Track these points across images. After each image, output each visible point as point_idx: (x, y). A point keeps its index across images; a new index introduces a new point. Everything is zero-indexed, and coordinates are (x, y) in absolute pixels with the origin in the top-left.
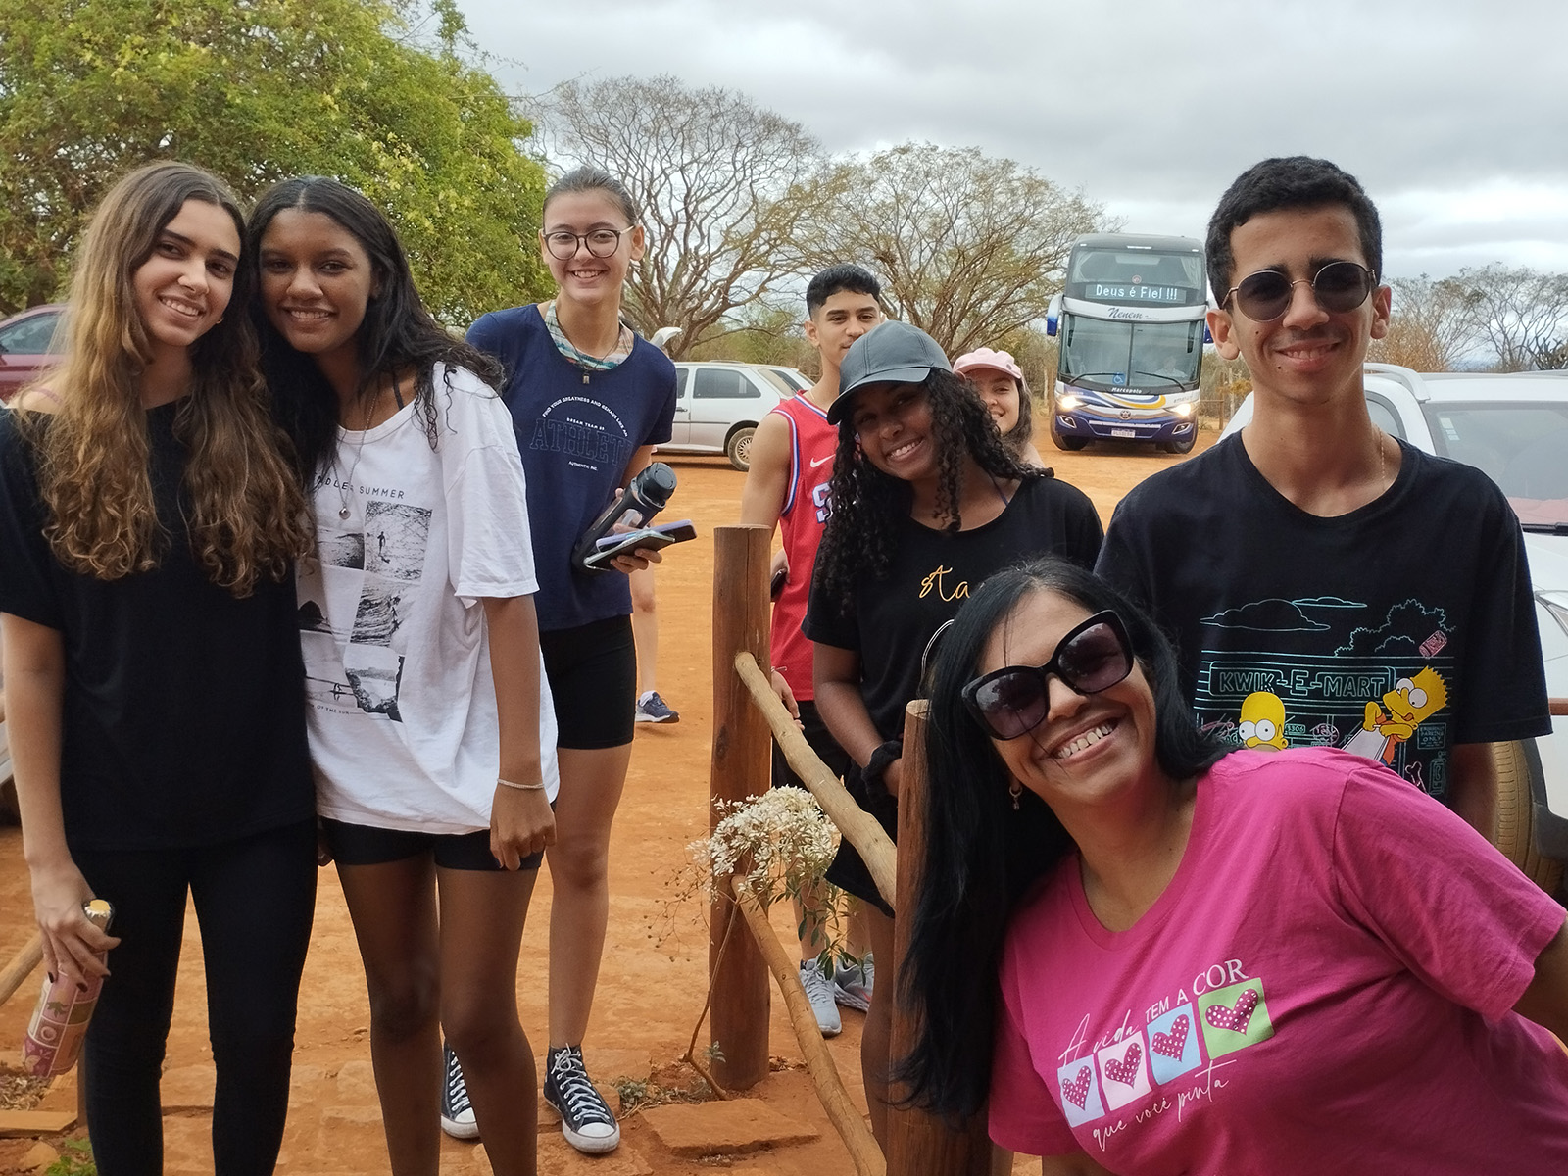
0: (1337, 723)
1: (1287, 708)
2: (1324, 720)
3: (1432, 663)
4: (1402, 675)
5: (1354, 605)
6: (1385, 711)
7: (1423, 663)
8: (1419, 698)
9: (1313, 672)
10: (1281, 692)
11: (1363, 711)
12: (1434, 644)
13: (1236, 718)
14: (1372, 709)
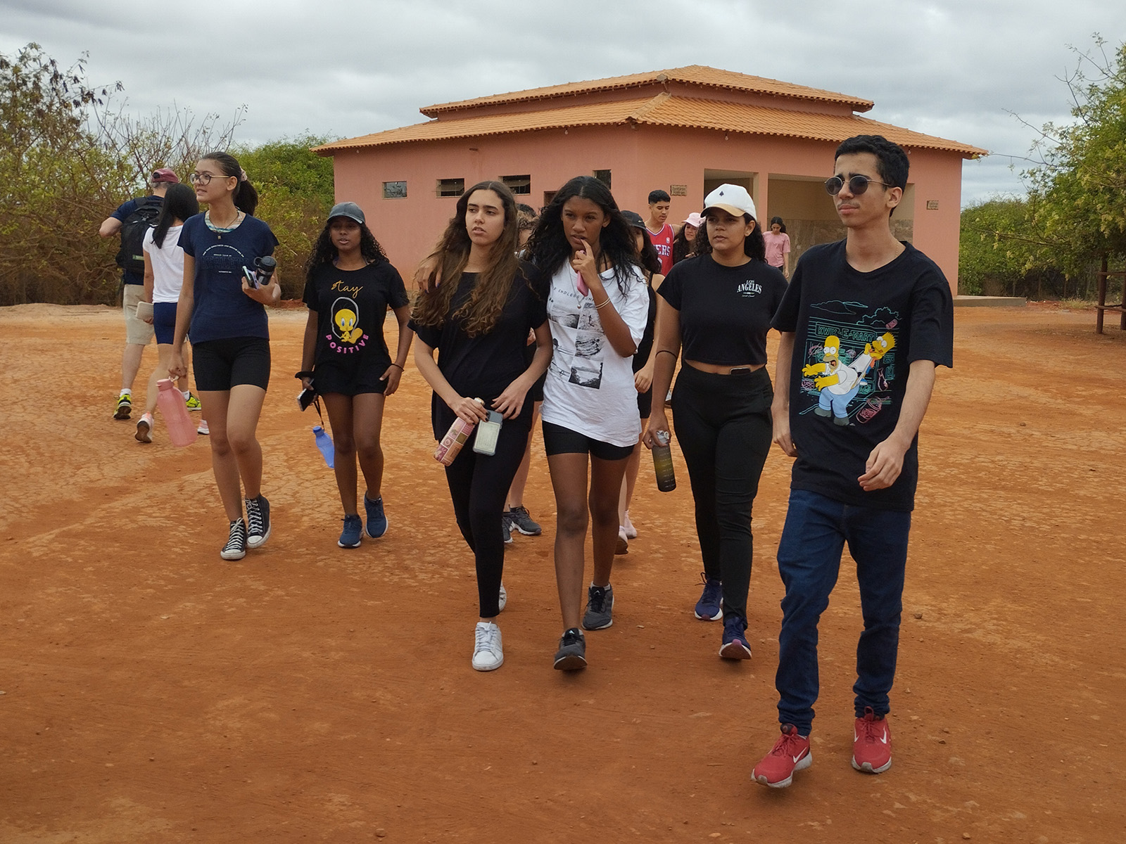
0: (856, 350)
1: (841, 343)
2: (851, 348)
3: (889, 331)
4: (880, 335)
5: (864, 306)
6: (872, 347)
7: (887, 331)
8: (884, 344)
9: (850, 329)
10: (839, 336)
11: (864, 346)
12: (893, 324)
13: (823, 345)
14: (868, 345)
